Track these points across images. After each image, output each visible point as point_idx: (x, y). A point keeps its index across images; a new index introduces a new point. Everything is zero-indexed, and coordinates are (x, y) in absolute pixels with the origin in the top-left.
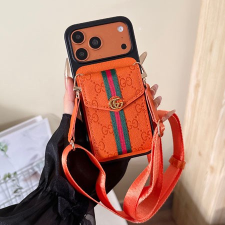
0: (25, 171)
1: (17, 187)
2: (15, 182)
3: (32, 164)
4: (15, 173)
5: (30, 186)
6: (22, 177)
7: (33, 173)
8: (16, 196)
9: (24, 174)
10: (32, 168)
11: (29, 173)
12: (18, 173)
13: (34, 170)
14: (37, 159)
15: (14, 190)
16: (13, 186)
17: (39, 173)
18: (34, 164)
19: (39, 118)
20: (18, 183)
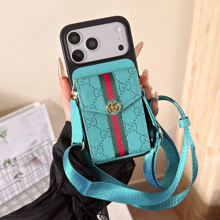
0: (25, 157)
1: (18, 173)
2: (15, 168)
3: (31, 150)
4: (15, 159)
5: (30, 171)
6: (22, 163)
7: (33, 158)
8: (16, 182)
9: (24, 159)
10: (32, 154)
11: (29, 158)
12: (18, 158)
13: (33, 156)
14: (35, 145)
15: (14, 176)
16: (14, 172)
17: (39, 158)
18: (34, 150)
19: (37, 104)
20: (19, 168)
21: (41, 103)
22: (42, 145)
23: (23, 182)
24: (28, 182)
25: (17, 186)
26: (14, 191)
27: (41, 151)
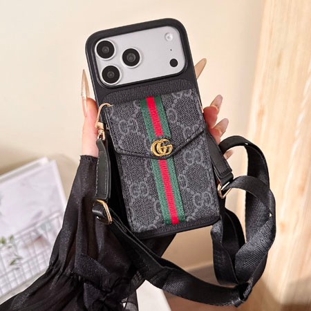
0: (25, 235)
1: (15, 257)
2: (11, 250)
3: (34, 224)
4: (11, 238)
5: (33, 255)
6: (21, 244)
7: (37, 236)
8: (13, 270)
9: (25, 238)
10: (35, 231)
11: (31, 237)
12: (16, 237)
13: (37, 233)
14: (41, 218)
15: (10, 261)
16: (9, 255)
17: (45, 236)
18: (38, 225)
19: (44, 161)
20: (17, 251)
21: (50, 160)
22: (50, 218)
23: (23, 270)
24: (30, 271)
25: (14, 275)
26: (10, 283)
27: (48, 227)
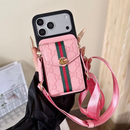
1: (4, 103)
2: (2, 100)
3: (12, 90)
4: (2, 95)
5: (11, 102)
6: (6, 97)
7: (13, 94)
8: (2, 109)
9: (8, 95)
10: (12, 92)
11: (10, 95)
12: (4, 95)
14: (14, 87)
15: (2, 105)
16: (1, 102)
17: (16, 94)
18: (13, 90)
19: (16, 63)
20: (4, 100)
21: (18, 62)
22: (19, 87)
23: (7, 108)
24: (10, 109)
25: (3, 111)
26: (1, 114)
27: (17, 91)
